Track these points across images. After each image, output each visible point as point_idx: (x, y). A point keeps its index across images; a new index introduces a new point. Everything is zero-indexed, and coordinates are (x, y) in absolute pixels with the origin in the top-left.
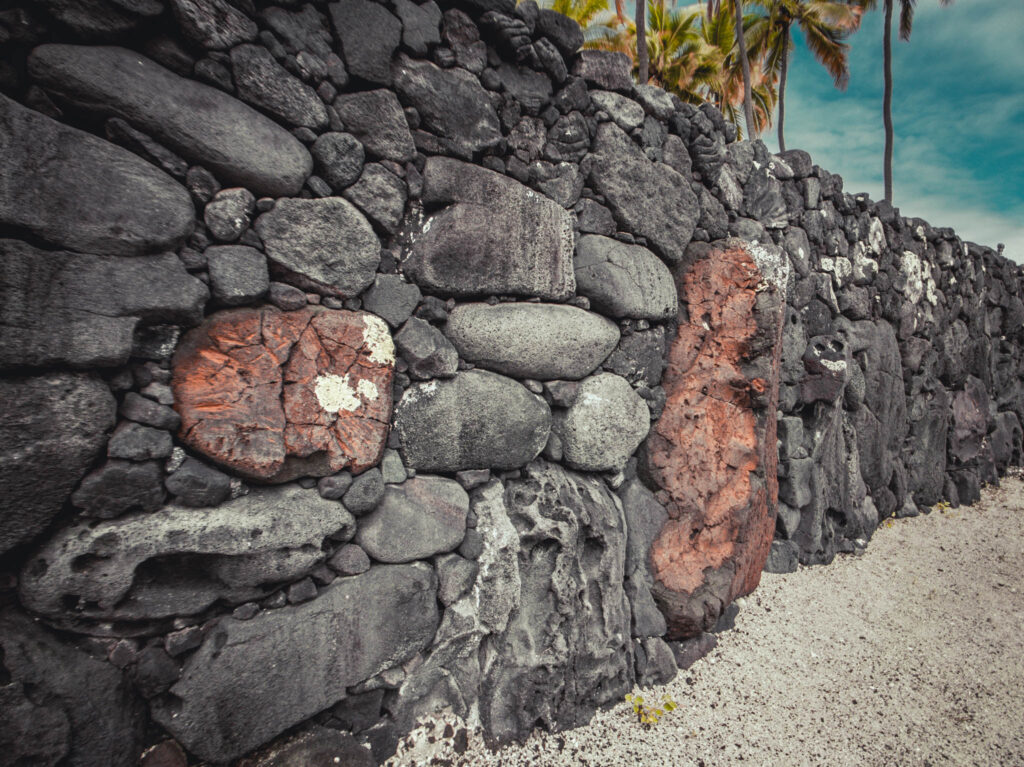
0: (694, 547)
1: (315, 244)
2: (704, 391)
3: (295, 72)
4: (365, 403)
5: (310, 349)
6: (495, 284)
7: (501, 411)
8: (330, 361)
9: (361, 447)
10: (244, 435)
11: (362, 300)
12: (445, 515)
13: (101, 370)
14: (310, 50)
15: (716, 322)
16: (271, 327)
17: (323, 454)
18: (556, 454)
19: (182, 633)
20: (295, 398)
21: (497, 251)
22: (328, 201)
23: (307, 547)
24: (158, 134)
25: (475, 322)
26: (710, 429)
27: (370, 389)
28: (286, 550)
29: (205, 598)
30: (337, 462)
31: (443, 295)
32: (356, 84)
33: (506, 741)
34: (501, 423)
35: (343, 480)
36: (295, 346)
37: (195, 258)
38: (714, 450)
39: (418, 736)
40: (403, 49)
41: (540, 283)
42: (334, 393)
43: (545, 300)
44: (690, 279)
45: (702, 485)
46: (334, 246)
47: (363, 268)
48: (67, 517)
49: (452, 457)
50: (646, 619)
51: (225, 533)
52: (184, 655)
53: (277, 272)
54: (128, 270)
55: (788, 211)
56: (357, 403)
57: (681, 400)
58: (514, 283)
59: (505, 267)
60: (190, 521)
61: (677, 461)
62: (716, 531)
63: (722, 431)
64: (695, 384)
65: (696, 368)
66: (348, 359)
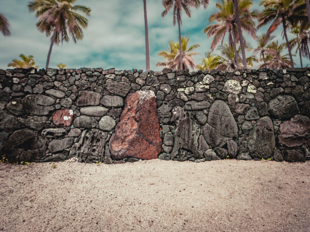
0: (122, 145)
1: (65, 103)
2: (128, 119)
3: (65, 86)
4: (69, 119)
5: (64, 114)
6: (85, 105)
7: (85, 120)
8: (66, 115)
9: (68, 124)
10: (57, 121)
11: (70, 108)
12: (76, 133)
13: (46, 116)
14: (66, 84)
15: (132, 106)
16: (61, 112)
17: (63, 124)
18: (97, 127)
19: (50, 140)
20: (62, 118)
21: (86, 101)
22: (67, 98)
23: (60, 133)
24: (52, 96)
25: (83, 110)
26: (130, 125)
27: (70, 118)
28: (58, 133)
29: (52, 137)
30: (65, 125)
31: (80, 107)
32: (71, 85)
33: (80, 162)
34: (85, 122)
35: (65, 127)
36: (62, 113)
37: (54, 106)
38: (130, 129)
39: (72, 159)
40: (76, 80)
41: (92, 104)
42: (66, 118)
43: (94, 106)
44: (127, 99)
45: (124, 134)
46: (67, 103)
47: (70, 105)
48: (44, 128)
49: (78, 125)
50: (107, 153)
51: (54, 131)
52: (50, 141)
53: (62, 106)
54: (49, 107)
55: (159, 82)
56: (68, 119)
57: (124, 120)
58: (88, 104)
59: (87, 102)
60: (52, 129)
61: (120, 130)
62: (126, 143)
63: (133, 125)
64: (127, 117)
65: (127, 114)
66: (68, 115)
